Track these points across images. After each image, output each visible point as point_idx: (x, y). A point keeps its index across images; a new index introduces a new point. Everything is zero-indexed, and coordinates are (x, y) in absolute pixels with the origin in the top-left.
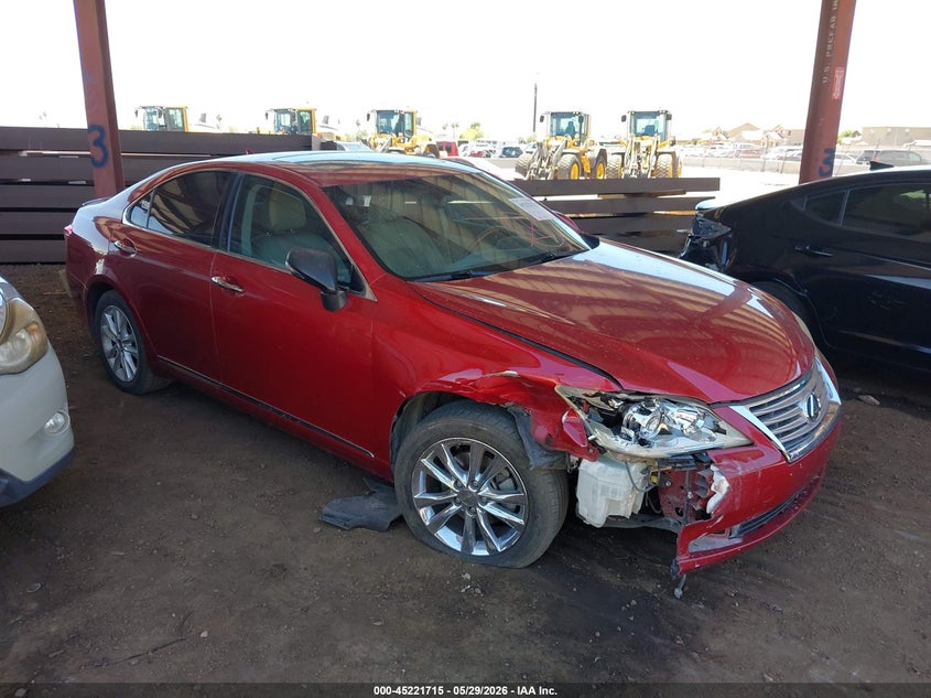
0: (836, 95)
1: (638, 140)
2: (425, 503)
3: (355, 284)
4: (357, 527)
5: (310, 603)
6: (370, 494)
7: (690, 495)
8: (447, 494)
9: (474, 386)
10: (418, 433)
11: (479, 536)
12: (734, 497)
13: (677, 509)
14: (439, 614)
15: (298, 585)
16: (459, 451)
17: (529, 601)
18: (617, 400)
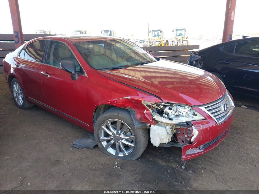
0: (232, 19)
1: (177, 37)
2: (104, 140)
3: (81, 71)
4: (83, 148)
5: (65, 172)
6: (89, 138)
7: (186, 136)
8: (110, 137)
9: (116, 102)
10: (101, 118)
11: (121, 150)
12: (200, 136)
13: (182, 140)
14: (106, 176)
15: (62, 167)
16: (113, 123)
17: (135, 171)
18: (162, 105)
